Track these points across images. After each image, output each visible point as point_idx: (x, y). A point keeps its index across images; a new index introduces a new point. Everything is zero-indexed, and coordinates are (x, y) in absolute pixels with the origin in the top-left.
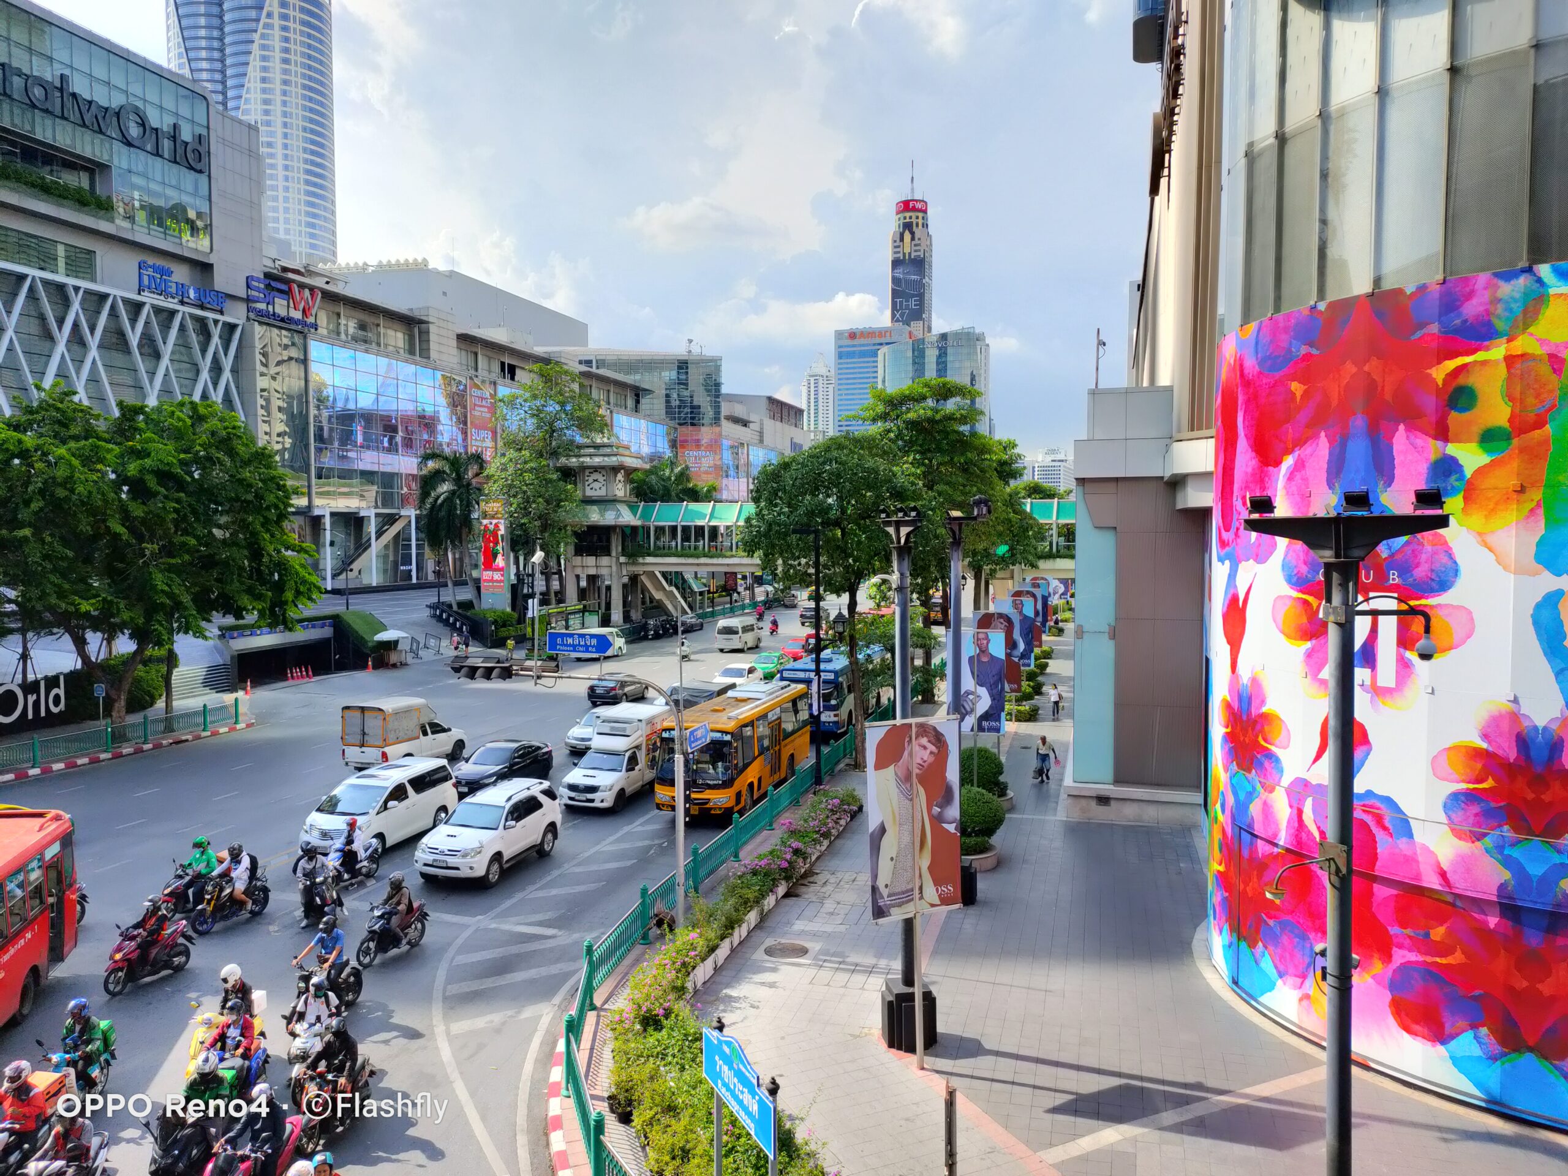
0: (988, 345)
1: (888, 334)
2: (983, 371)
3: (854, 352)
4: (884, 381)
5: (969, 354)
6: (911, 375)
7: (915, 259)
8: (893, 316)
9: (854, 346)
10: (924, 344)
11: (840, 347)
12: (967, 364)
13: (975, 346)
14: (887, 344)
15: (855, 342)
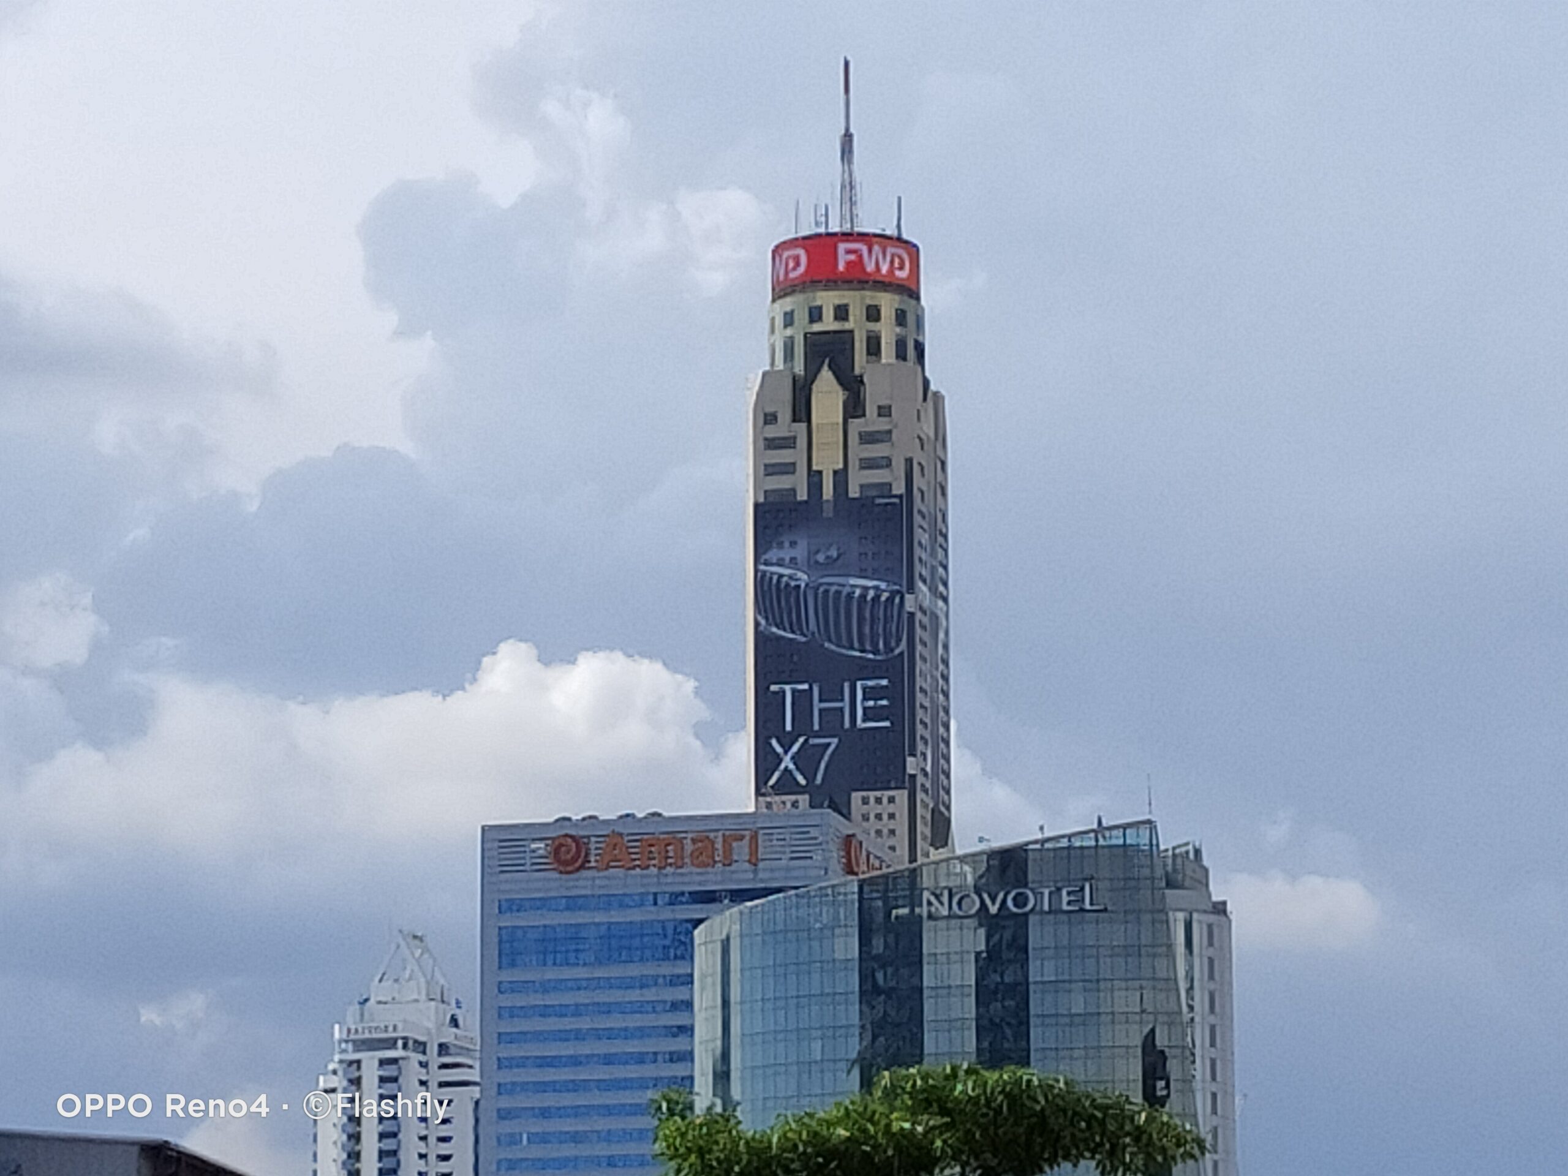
0: (1220, 909)
1: (741, 849)
2: (1201, 1035)
3: (575, 935)
4: (722, 1077)
5: (1133, 951)
6: (853, 1047)
7: (865, 503)
8: (765, 762)
9: (573, 903)
10: (914, 901)
11: (509, 906)
12: (1125, 1000)
13: (1160, 913)
14: (739, 896)
15: (585, 883)
